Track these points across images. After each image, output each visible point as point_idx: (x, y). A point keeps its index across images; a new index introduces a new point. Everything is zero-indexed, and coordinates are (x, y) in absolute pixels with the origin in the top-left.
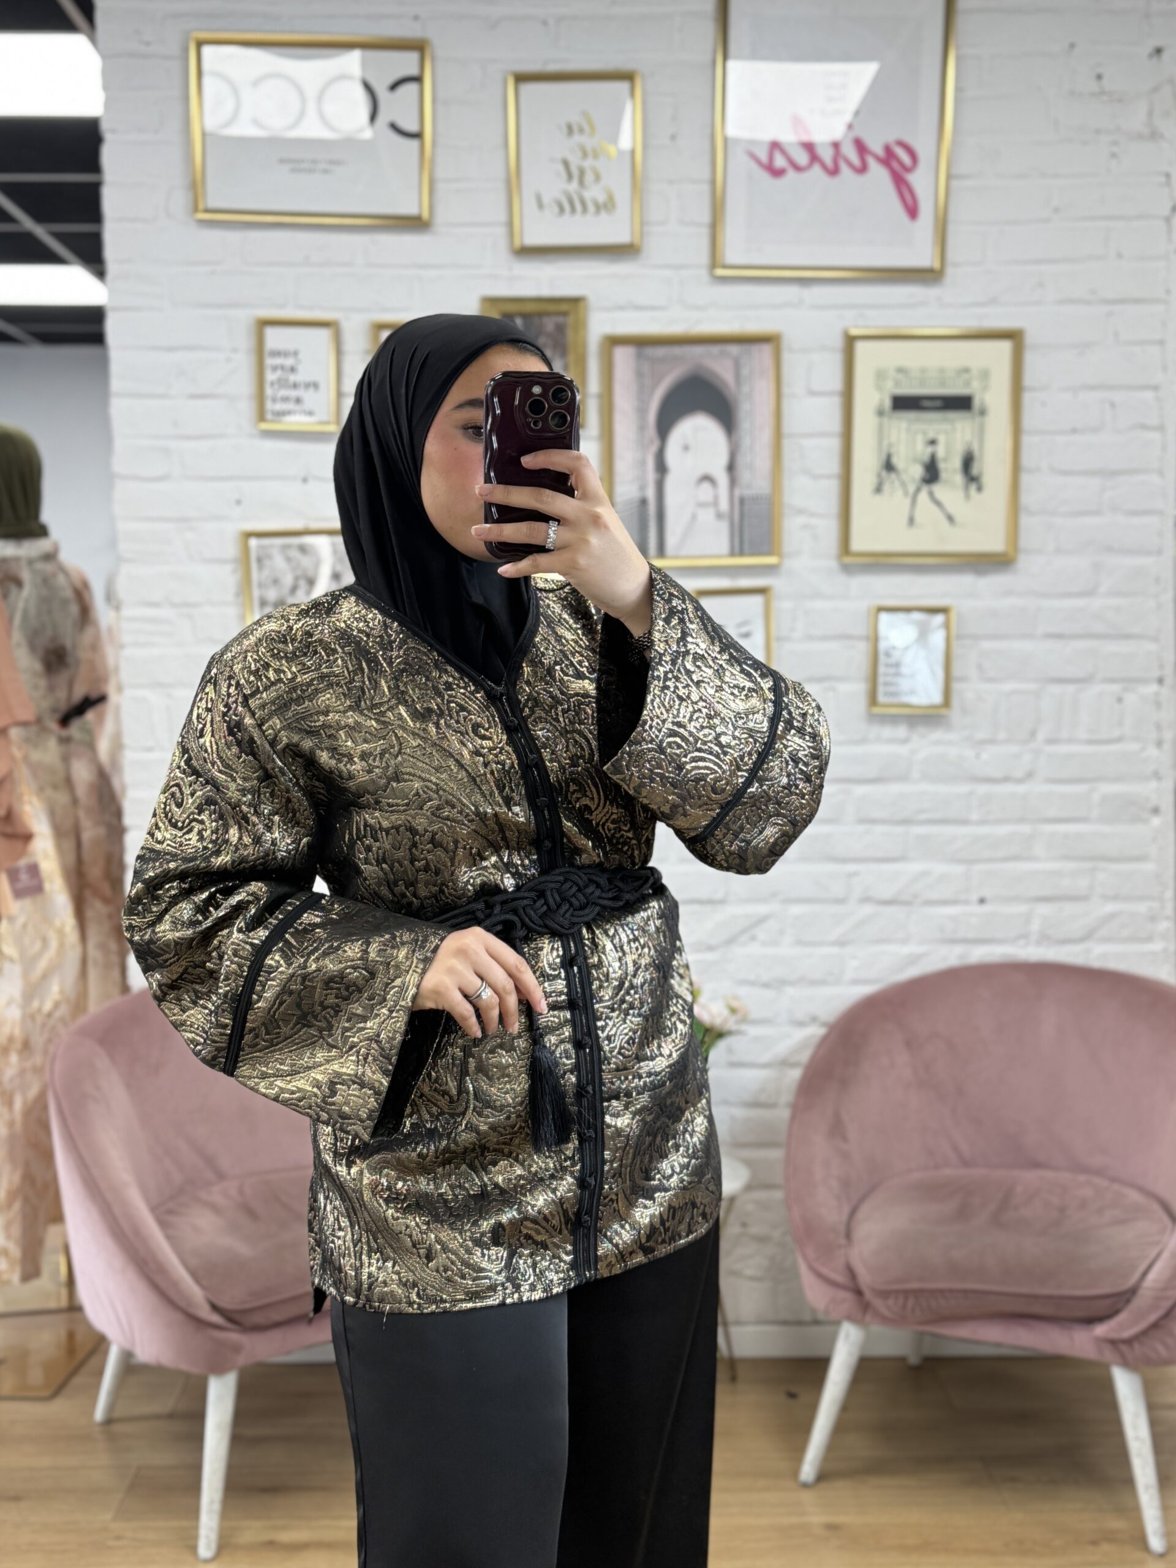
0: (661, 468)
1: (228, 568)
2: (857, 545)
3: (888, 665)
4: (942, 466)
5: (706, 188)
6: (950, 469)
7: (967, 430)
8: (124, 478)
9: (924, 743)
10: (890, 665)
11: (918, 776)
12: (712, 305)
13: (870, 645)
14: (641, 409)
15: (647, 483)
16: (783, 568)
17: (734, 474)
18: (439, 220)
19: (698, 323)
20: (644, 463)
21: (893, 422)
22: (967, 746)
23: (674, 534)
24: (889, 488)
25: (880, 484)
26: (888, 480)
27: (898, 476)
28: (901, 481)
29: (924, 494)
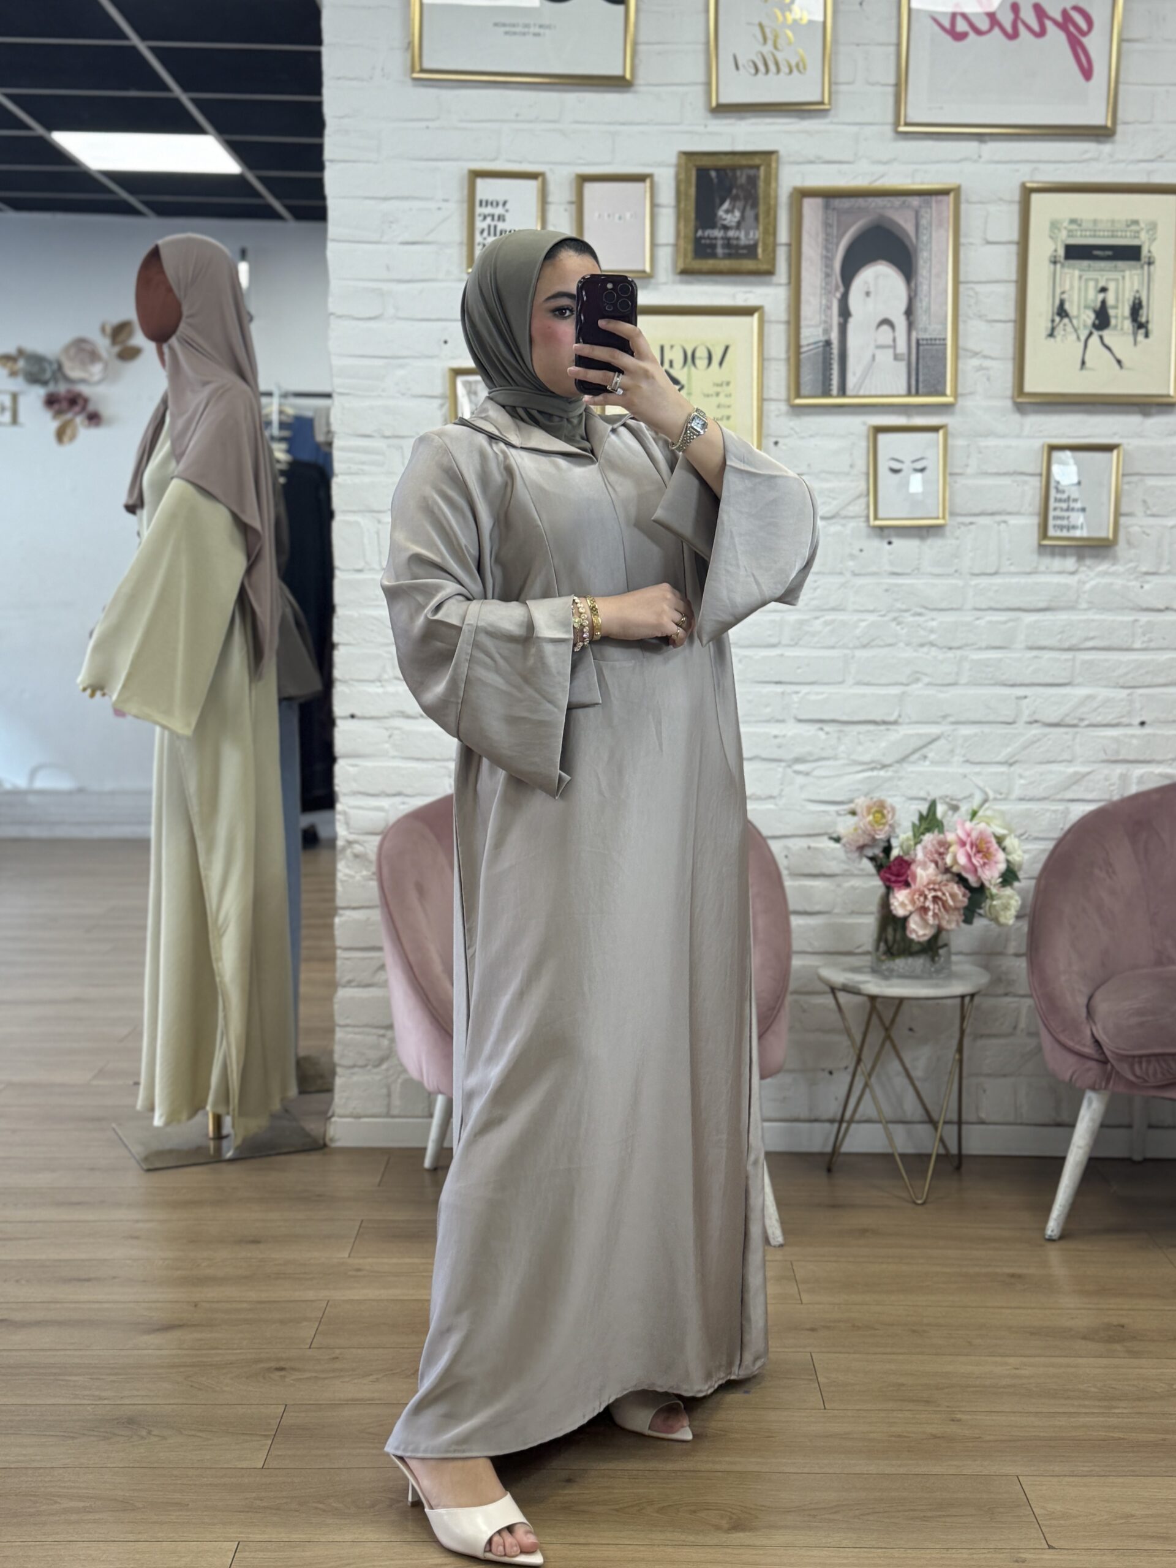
0: (845, 313)
1: (438, 402)
2: (1028, 388)
3: (1057, 500)
4: (1111, 312)
5: (892, 49)
6: (1120, 315)
7: (1136, 279)
8: (340, 317)
9: (1092, 574)
10: (1060, 500)
11: (1084, 606)
12: (895, 160)
13: (1041, 482)
14: (827, 258)
15: (831, 326)
16: (957, 408)
17: (911, 318)
18: (640, 80)
19: (882, 176)
20: (829, 307)
21: (1066, 270)
22: (1132, 577)
23: (854, 374)
24: (1062, 333)
25: (1053, 329)
26: (1061, 325)
27: (1071, 321)
28: (1073, 326)
29: (1095, 339)
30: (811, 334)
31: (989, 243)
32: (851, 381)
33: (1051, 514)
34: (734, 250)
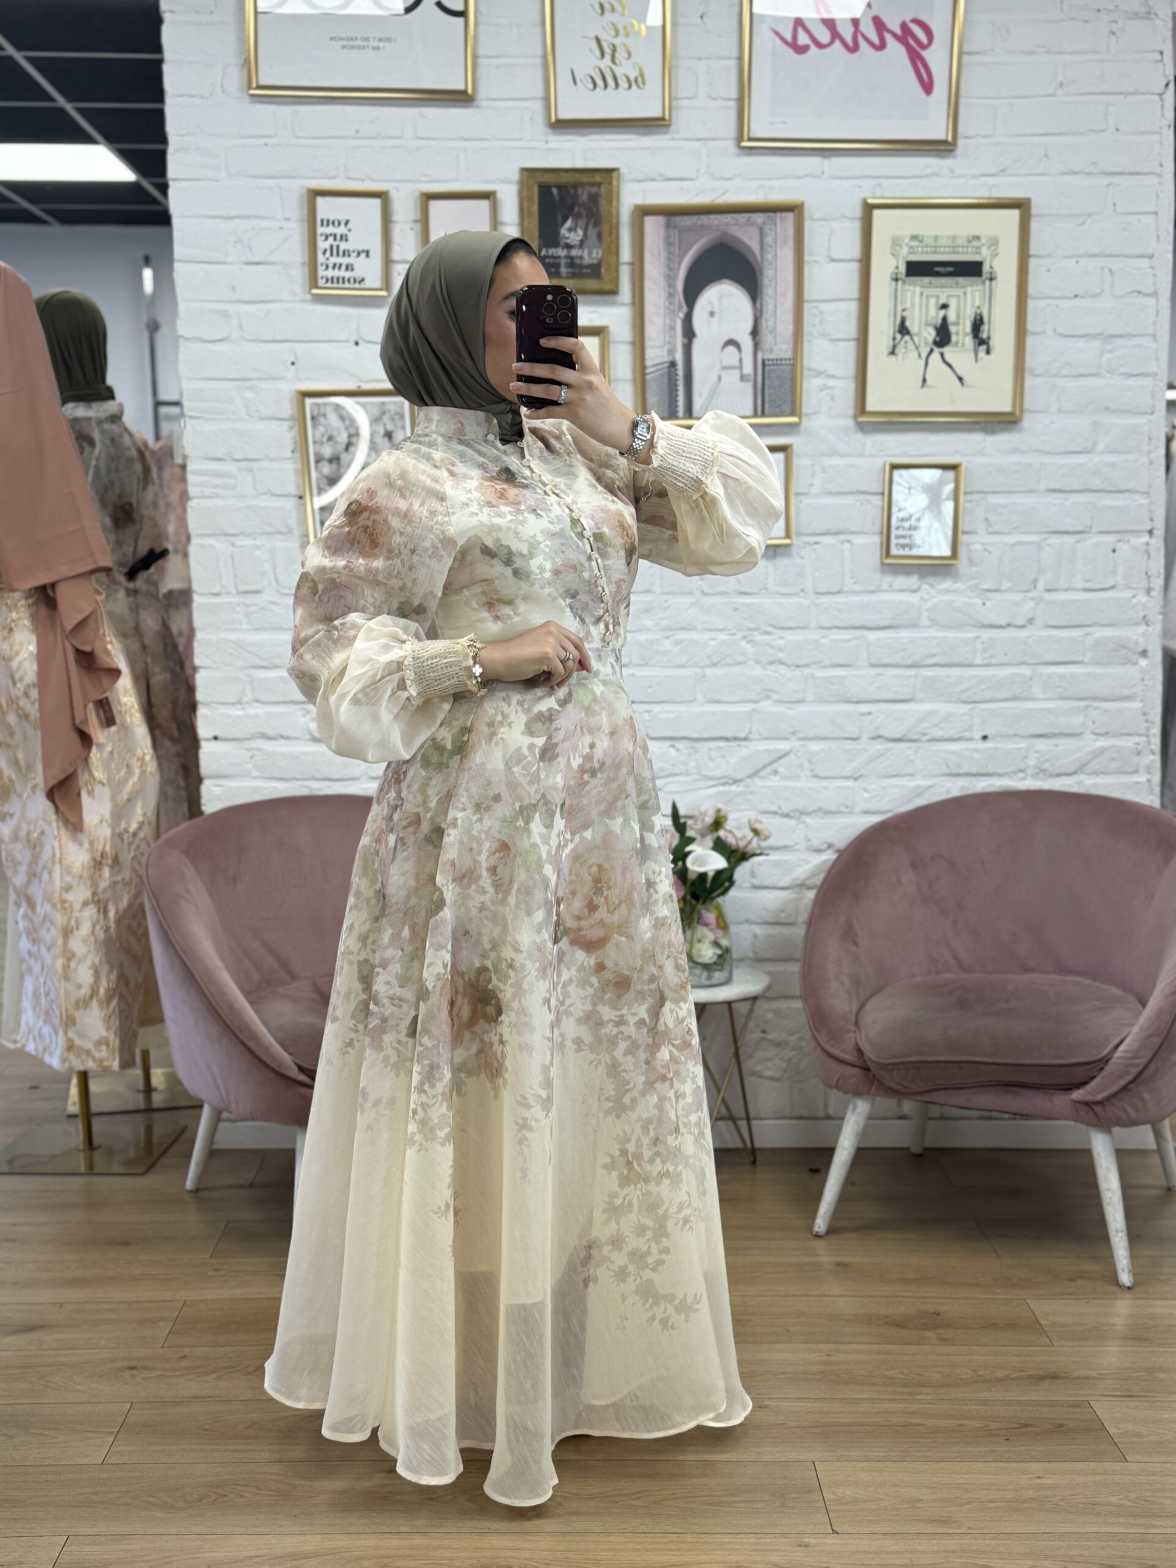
0: (689, 333)
1: (285, 425)
2: (870, 407)
3: (899, 519)
4: (952, 329)
5: (734, 63)
6: (961, 332)
7: (977, 294)
8: (188, 339)
9: (933, 592)
10: (903, 520)
11: (926, 623)
12: (739, 175)
13: (883, 500)
14: (669, 276)
15: (675, 347)
16: (802, 427)
17: (757, 338)
18: (482, 94)
19: (725, 193)
20: (673, 328)
21: (907, 287)
22: (973, 594)
23: (701, 395)
24: (903, 350)
25: (894, 347)
26: (902, 343)
27: (912, 339)
28: (914, 343)
29: (936, 355)
30: (656, 355)
31: (833, 260)
32: (698, 403)
33: (894, 533)
34: (577, 269)
